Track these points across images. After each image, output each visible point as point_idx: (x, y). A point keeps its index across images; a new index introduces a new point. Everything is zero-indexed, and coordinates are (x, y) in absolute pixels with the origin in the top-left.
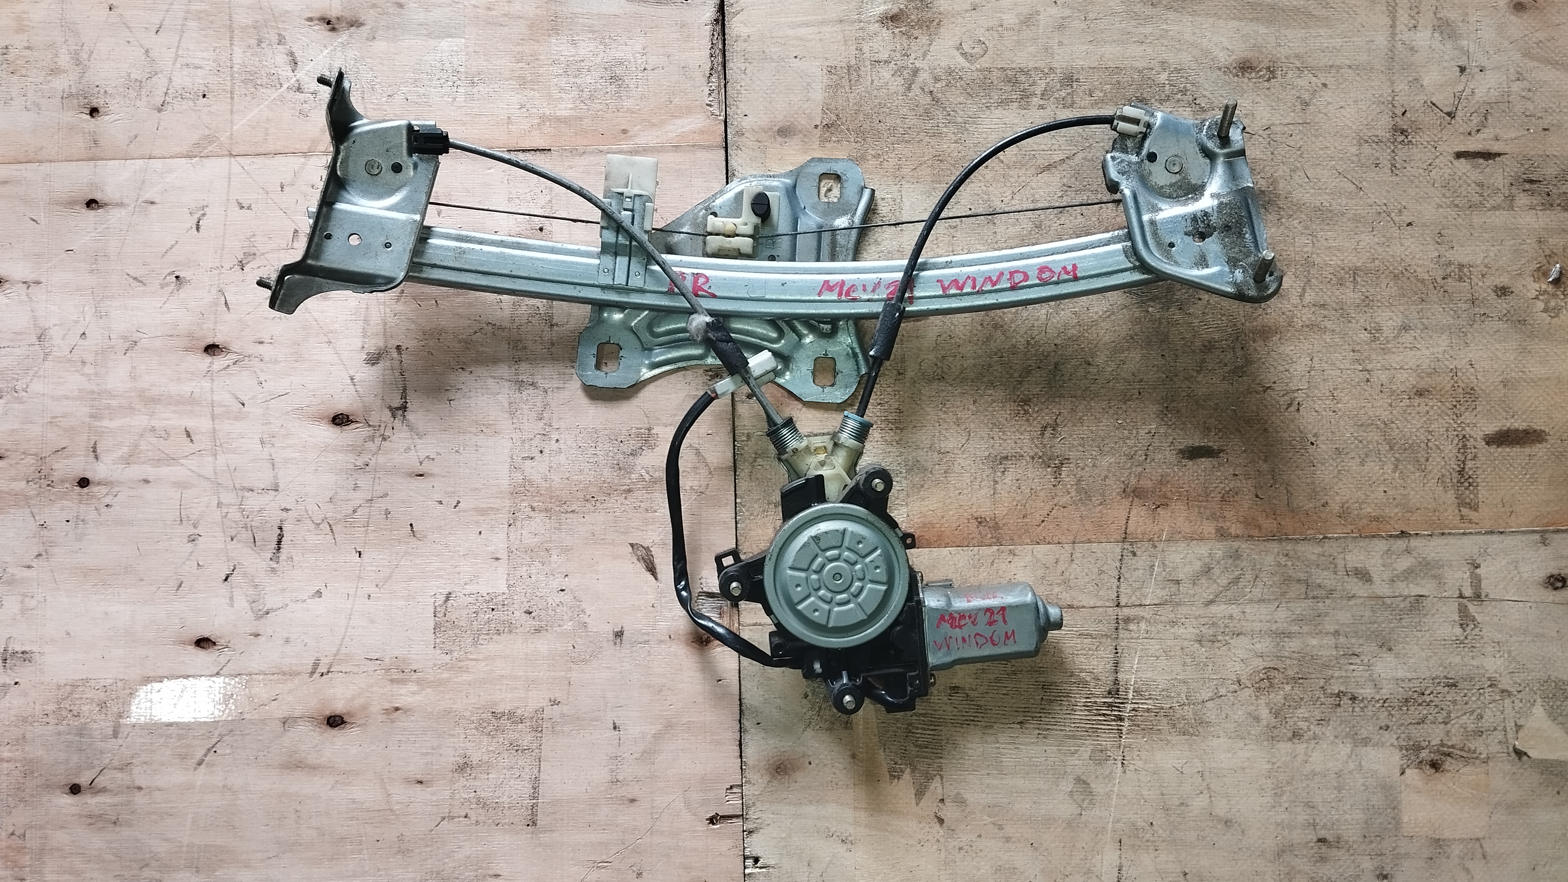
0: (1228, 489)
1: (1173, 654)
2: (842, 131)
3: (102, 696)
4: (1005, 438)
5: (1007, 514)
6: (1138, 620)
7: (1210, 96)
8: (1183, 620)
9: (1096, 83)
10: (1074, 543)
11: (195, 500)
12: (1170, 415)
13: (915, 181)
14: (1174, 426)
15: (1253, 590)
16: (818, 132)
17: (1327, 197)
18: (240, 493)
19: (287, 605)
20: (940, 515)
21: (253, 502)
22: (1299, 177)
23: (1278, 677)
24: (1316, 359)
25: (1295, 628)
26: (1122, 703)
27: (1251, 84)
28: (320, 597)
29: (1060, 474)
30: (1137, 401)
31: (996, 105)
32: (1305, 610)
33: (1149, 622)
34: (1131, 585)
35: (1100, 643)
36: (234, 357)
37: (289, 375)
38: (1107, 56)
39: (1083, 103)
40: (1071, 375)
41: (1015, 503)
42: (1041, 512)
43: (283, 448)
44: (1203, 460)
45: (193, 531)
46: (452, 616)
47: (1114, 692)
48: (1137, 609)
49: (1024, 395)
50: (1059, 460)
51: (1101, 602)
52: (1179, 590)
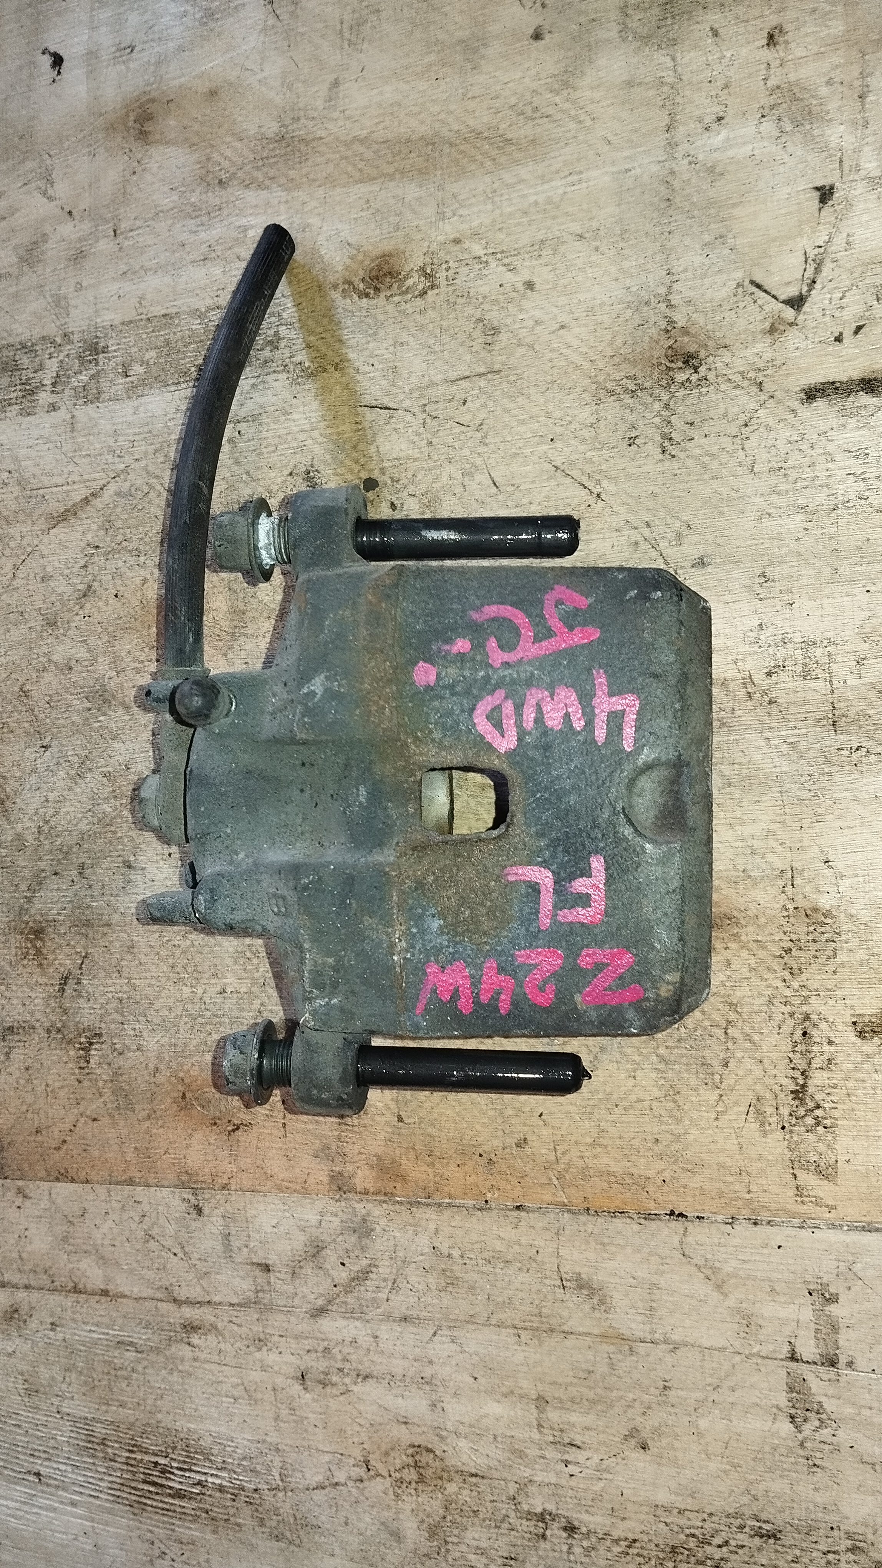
1: (260, 1396)
5: (13, 1127)
6: (206, 1329)
8: (276, 1339)
9: (133, 350)
10: (110, 1183)
15: (393, 1297)
27: (393, 309)
33: (224, 1336)
49: (35, 921)
50: (86, 1037)
51: (150, 1290)
52: (269, 1283)
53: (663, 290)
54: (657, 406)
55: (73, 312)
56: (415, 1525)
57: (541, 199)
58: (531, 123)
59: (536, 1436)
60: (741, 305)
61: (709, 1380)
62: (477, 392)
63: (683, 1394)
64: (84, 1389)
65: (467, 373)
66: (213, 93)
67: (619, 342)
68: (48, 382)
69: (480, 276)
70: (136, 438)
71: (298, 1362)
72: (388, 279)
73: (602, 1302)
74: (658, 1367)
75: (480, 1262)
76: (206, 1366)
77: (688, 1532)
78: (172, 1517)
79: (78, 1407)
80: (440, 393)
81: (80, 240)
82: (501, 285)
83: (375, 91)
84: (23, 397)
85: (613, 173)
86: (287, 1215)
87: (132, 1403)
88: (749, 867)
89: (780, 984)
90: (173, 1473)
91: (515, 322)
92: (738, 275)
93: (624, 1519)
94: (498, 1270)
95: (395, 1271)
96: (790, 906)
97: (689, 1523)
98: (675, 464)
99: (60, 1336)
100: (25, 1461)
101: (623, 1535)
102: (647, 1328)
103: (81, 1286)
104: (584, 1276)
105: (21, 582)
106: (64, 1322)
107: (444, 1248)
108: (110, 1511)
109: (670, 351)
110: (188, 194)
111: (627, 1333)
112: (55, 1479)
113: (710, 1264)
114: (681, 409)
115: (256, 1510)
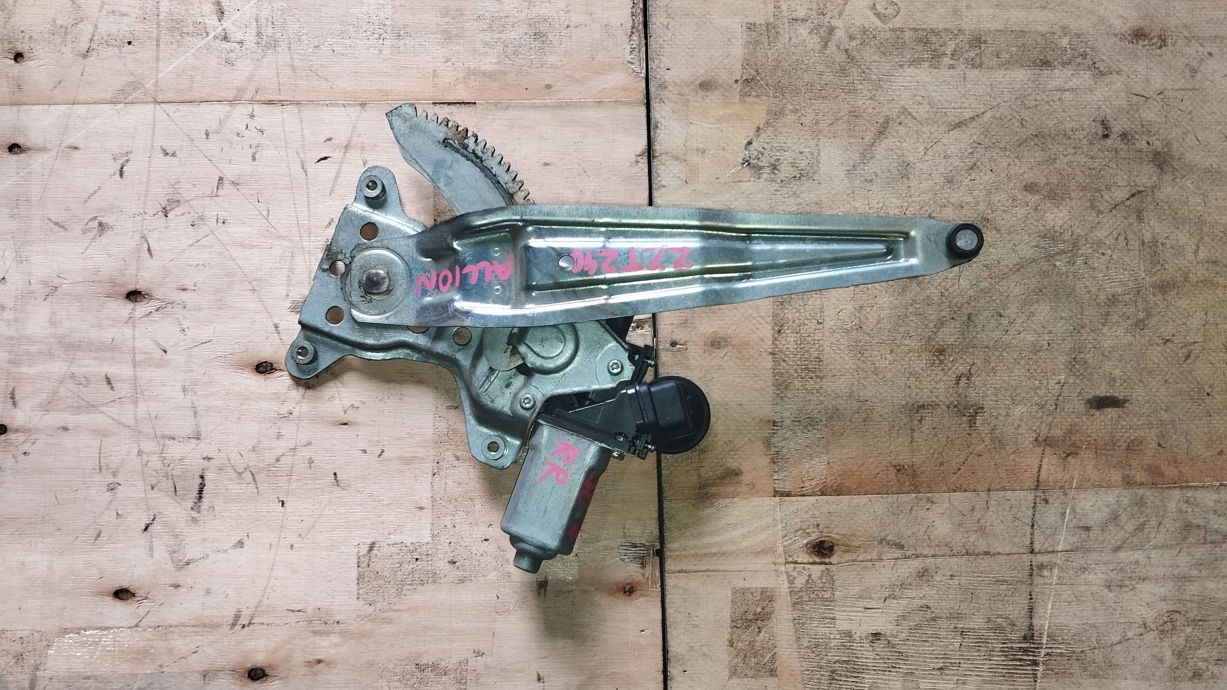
0: (1132, 438)
1: (1084, 599)
2: (762, 86)
3: (18, 647)
4: (922, 387)
5: (924, 462)
6: (1051, 566)
7: (1108, 61)
8: (1093, 566)
9: (1003, 45)
10: (989, 490)
11: (115, 449)
12: (1077, 366)
13: (831, 136)
14: (1082, 377)
15: (1157, 536)
16: (738, 87)
17: (1215, 159)
18: (161, 442)
19: (208, 556)
20: (860, 462)
21: (175, 450)
22: (1190, 140)
23: (1180, 620)
24: (1210, 314)
25: (1195, 573)
26: (1037, 648)
27: (1144, 51)
28: (242, 547)
29: (975, 423)
30: (1046, 352)
31: (909, 63)
32: (1203, 555)
33: (1062, 569)
34: (1044, 532)
35: (1015, 589)
36: (157, 304)
37: (211, 322)
38: (1012, 20)
39: (991, 64)
40: (984, 326)
41: (932, 451)
42: (958, 460)
43: (206, 396)
44: (1109, 410)
45: (111, 479)
46: (377, 566)
47: (1029, 636)
48: (1050, 555)
49: (939, 345)
50: (974, 409)
51: (1016, 549)
52: (1089, 537)
71: (1106, 577)
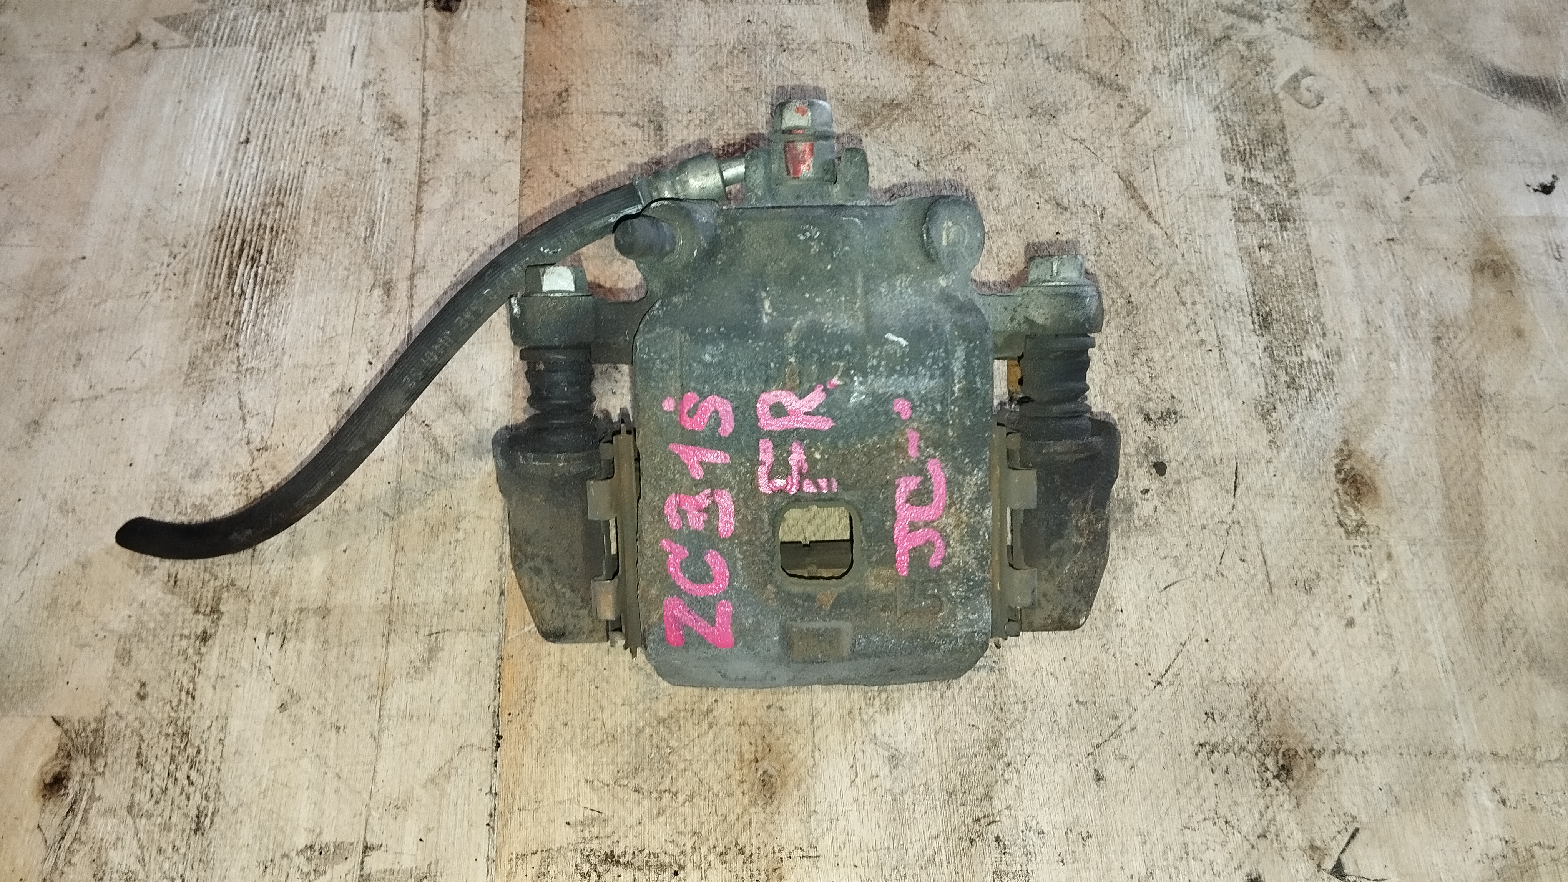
53: (1348, 747)
54: (1243, 740)
55: (1317, 200)
56: (207, 492)
57: (1429, 635)
58: (1498, 627)
59: (293, 606)
60: (1336, 820)
61: (345, 769)
62: (1252, 571)
63: (333, 744)
64: (329, 188)
65: (1269, 564)
66: (1519, 333)
67: (1300, 705)
68: (1253, 174)
69: (1358, 578)
70: (1203, 255)
72: (1353, 492)
73: (417, 671)
74: (357, 722)
75: (453, 558)
76: (353, 302)
77: (202, 747)
78: (210, 267)
79: (312, 183)
80: (1250, 537)
81: (1384, 207)
82: (1350, 597)
83: (1524, 483)
84: (1239, 152)
85: (1454, 703)
86: (494, 380)
87: (317, 232)
88: (819, 817)
89: (711, 843)
90: (252, 267)
91: (1317, 608)
92: (1363, 817)
93: (214, 688)
94: (445, 574)
95: (443, 478)
96: (784, 854)
97: (211, 749)
98: (1190, 755)
99: (378, 167)
100: (260, 130)
101: (198, 686)
102: (394, 712)
103: (425, 187)
104: (440, 654)
105: (1069, 147)
106: (391, 170)
107: (464, 524)
108: (213, 207)
109: (1292, 753)
110: (1428, 308)
111: (389, 693)
112: (243, 158)
113: (453, 772)
114: (1240, 762)
115: (218, 344)
